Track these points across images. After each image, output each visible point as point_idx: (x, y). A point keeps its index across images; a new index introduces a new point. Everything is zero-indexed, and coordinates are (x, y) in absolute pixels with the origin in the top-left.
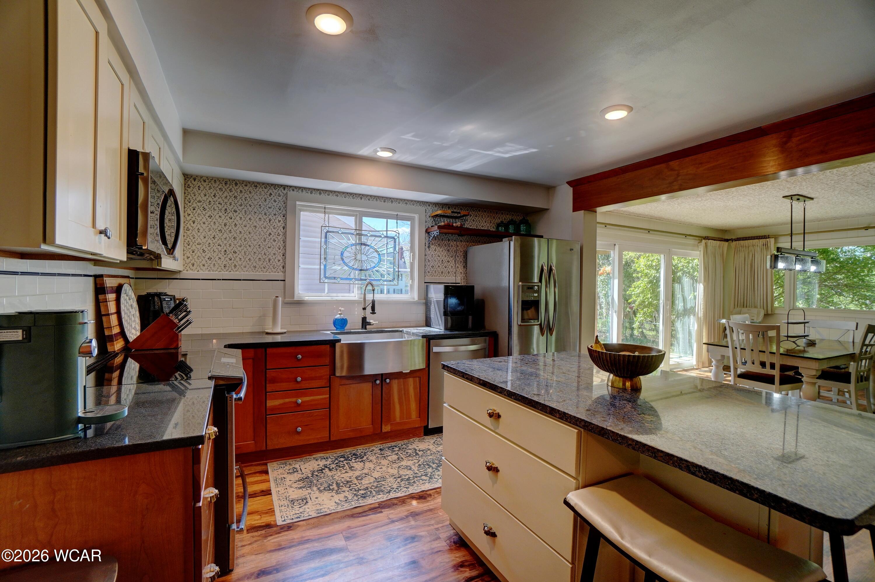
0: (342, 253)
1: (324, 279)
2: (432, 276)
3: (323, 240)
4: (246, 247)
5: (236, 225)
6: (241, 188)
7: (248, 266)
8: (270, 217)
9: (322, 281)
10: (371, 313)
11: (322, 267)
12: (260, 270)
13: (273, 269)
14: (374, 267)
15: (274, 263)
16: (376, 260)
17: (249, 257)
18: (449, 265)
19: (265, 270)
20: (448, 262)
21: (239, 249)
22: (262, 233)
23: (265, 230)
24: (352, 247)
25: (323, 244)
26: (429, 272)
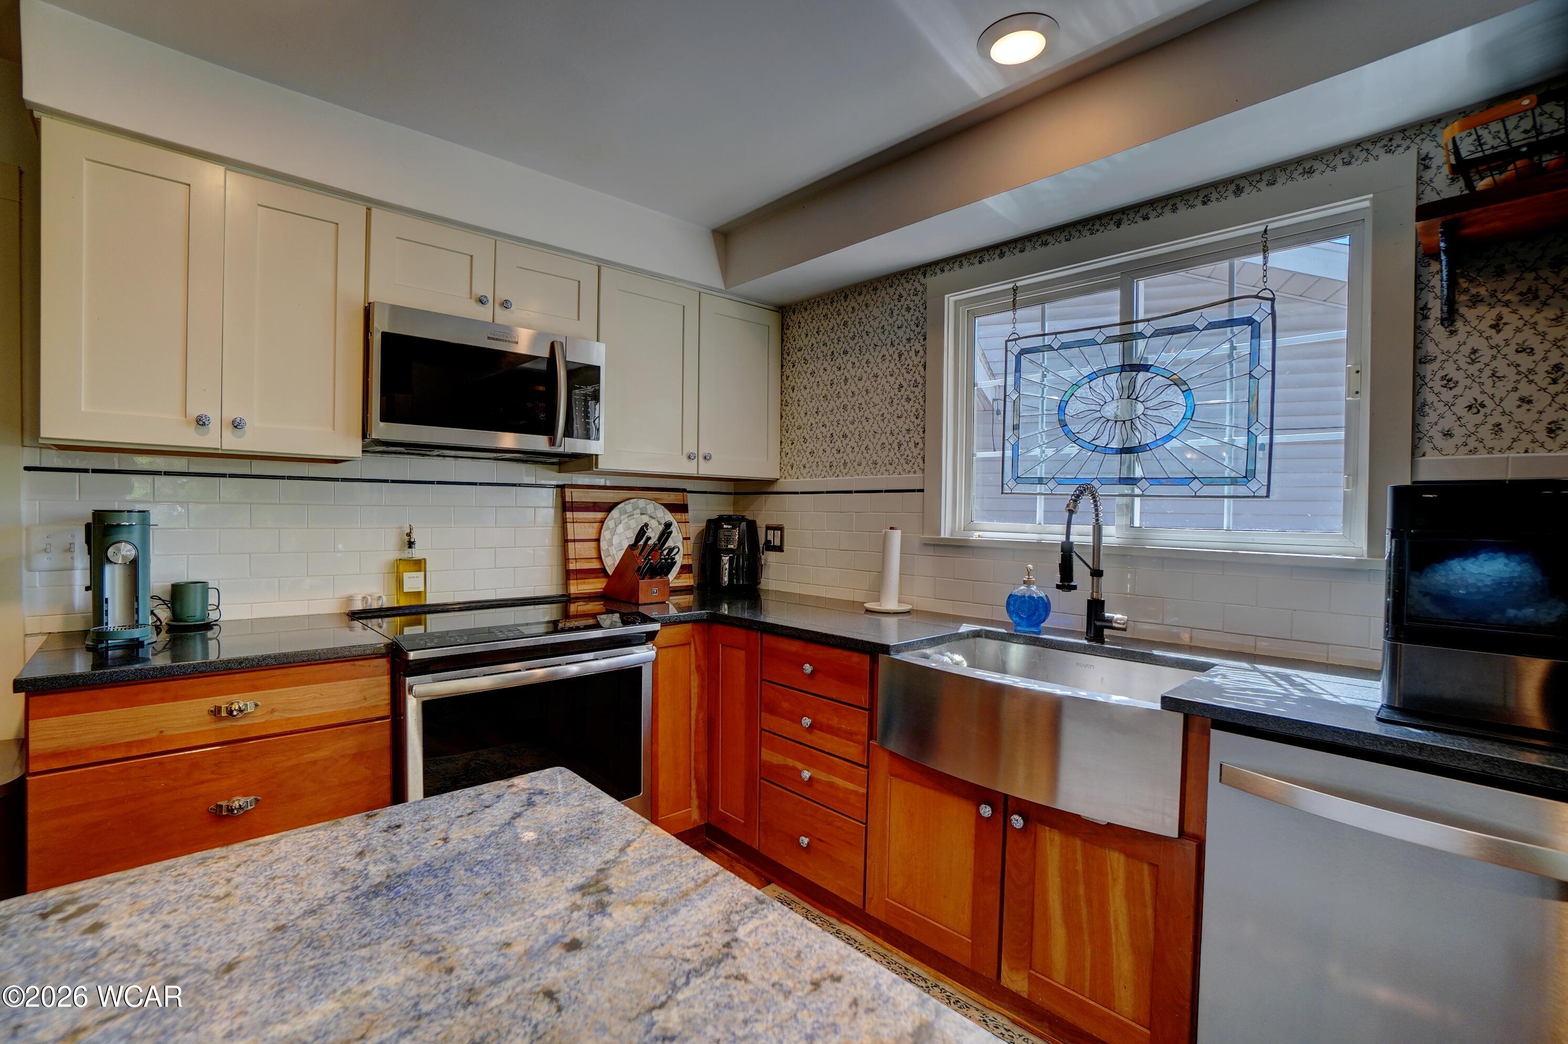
0: (1063, 404)
1: (1012, 484)
2: (1473, 452)
3: (1011, 379)
4: (862, 423)
5: (846, 380)
6: (853, 304)
7: (864, 463)
8: (901, 347)
9: (1007, 490)
10: (1058, 587)
11: (1009, 453)
12: (883, 469)
13: (905, 466)
14: (1169, 437)
15: (908, 452)
16: (1175, 414)
17: (867, 442)
19: (891, 468)
21: (852, 428)
22: (887, 388)
23: (892, 380)
24: (1093, 384)
25: (1010, 389)
26: (1448, 434)
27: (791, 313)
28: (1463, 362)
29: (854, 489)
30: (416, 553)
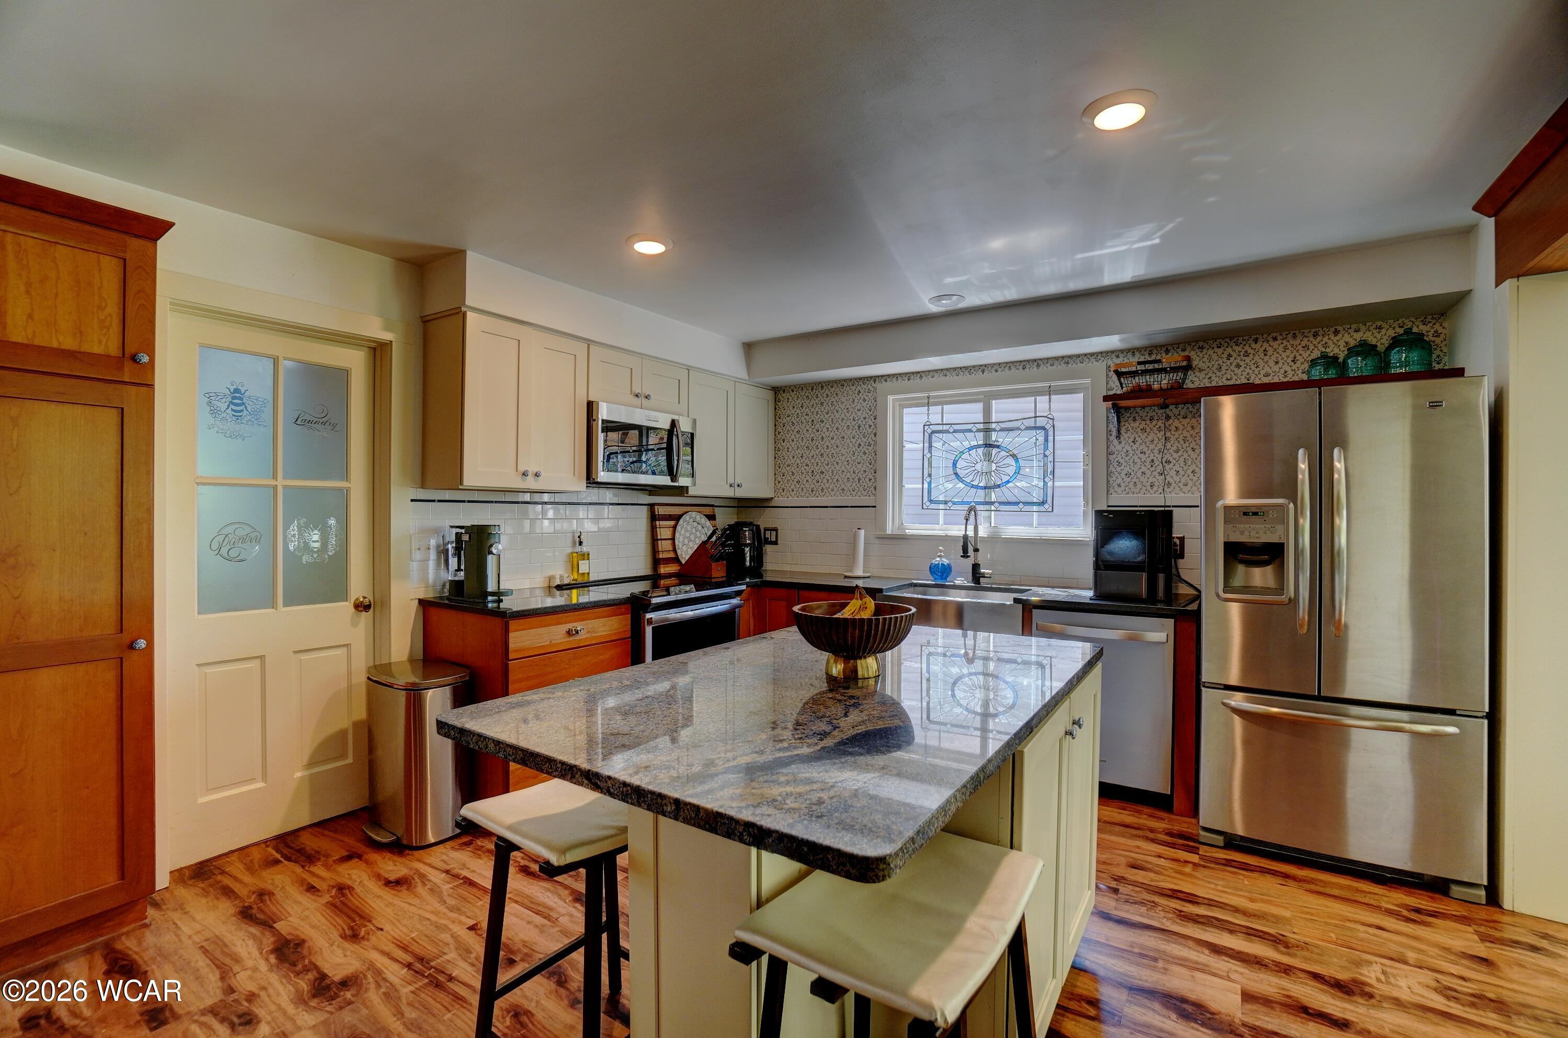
0: (955, 462)
1: (928, 503)
2: (1128, 493)
3: (927, 445)
5: (822, 438)
6: (827, 392)
7: (836, 490)
8: (859, 422)
9: (925, 507)
10: (962, 556)
11: (926, 486)
12: (849, 493)
13: (863, 492)
14: (1008, 482)
15: (865, 484)
16: (1011, 470)
17: (837, 477)
19: (854, 493)
21: (827, 468)
22: (851, 445)
23: (854, 441)
24: (972, 452)
25: (926, 451)
26: (1119, 486)
27: (781, 392)
28: (1124, 455)
29: (829, 505)
30: (585, 549)
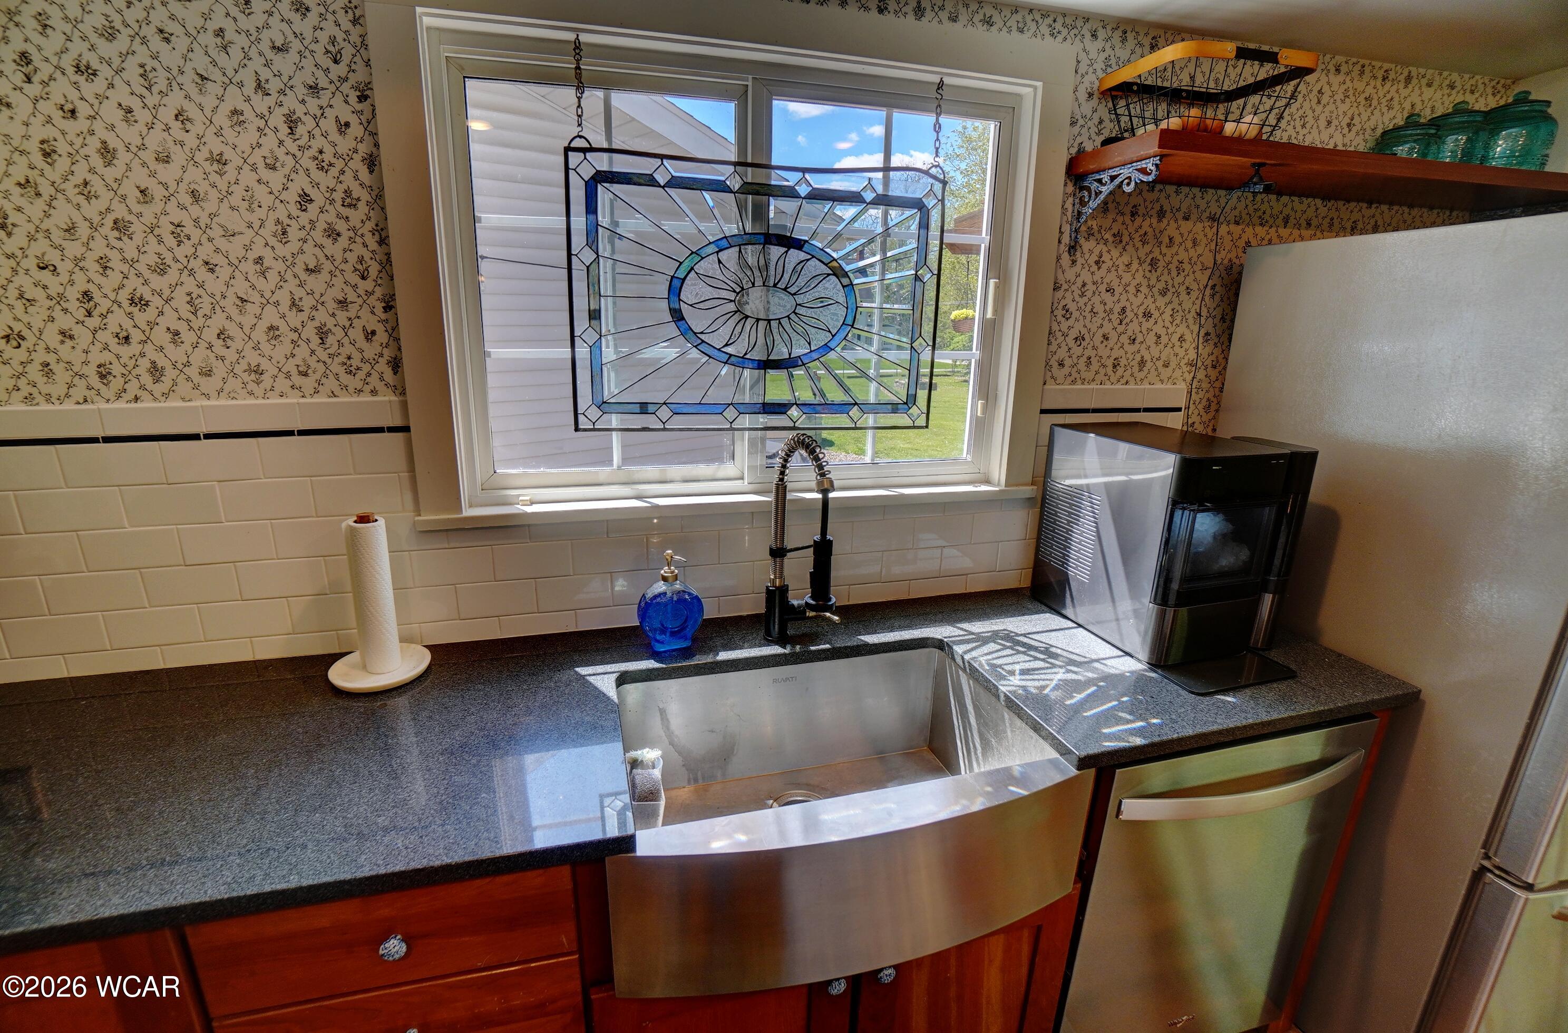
0: (676, 283)
1: (594, 413)
2: (1074, 382)
3: (579, 221)
4: (192, 273)
7: (220, 370)
8: (290, 102)
9: (583, 423)
11: (583, 354)
12: (282, 384)
13: (345, 378)
14: (825, 348)
15: (348, 349)
16: (834, 317)
17: (218, 321)
18: (1149, 330)
19: (308, 383)
20: (1147, 315)
21: (157, 282)
23: (276, 179)
24: (723, 256)
25: (579, 240)
26: (1061, 364)
28: (1077, 294)
29: (203, 429)
